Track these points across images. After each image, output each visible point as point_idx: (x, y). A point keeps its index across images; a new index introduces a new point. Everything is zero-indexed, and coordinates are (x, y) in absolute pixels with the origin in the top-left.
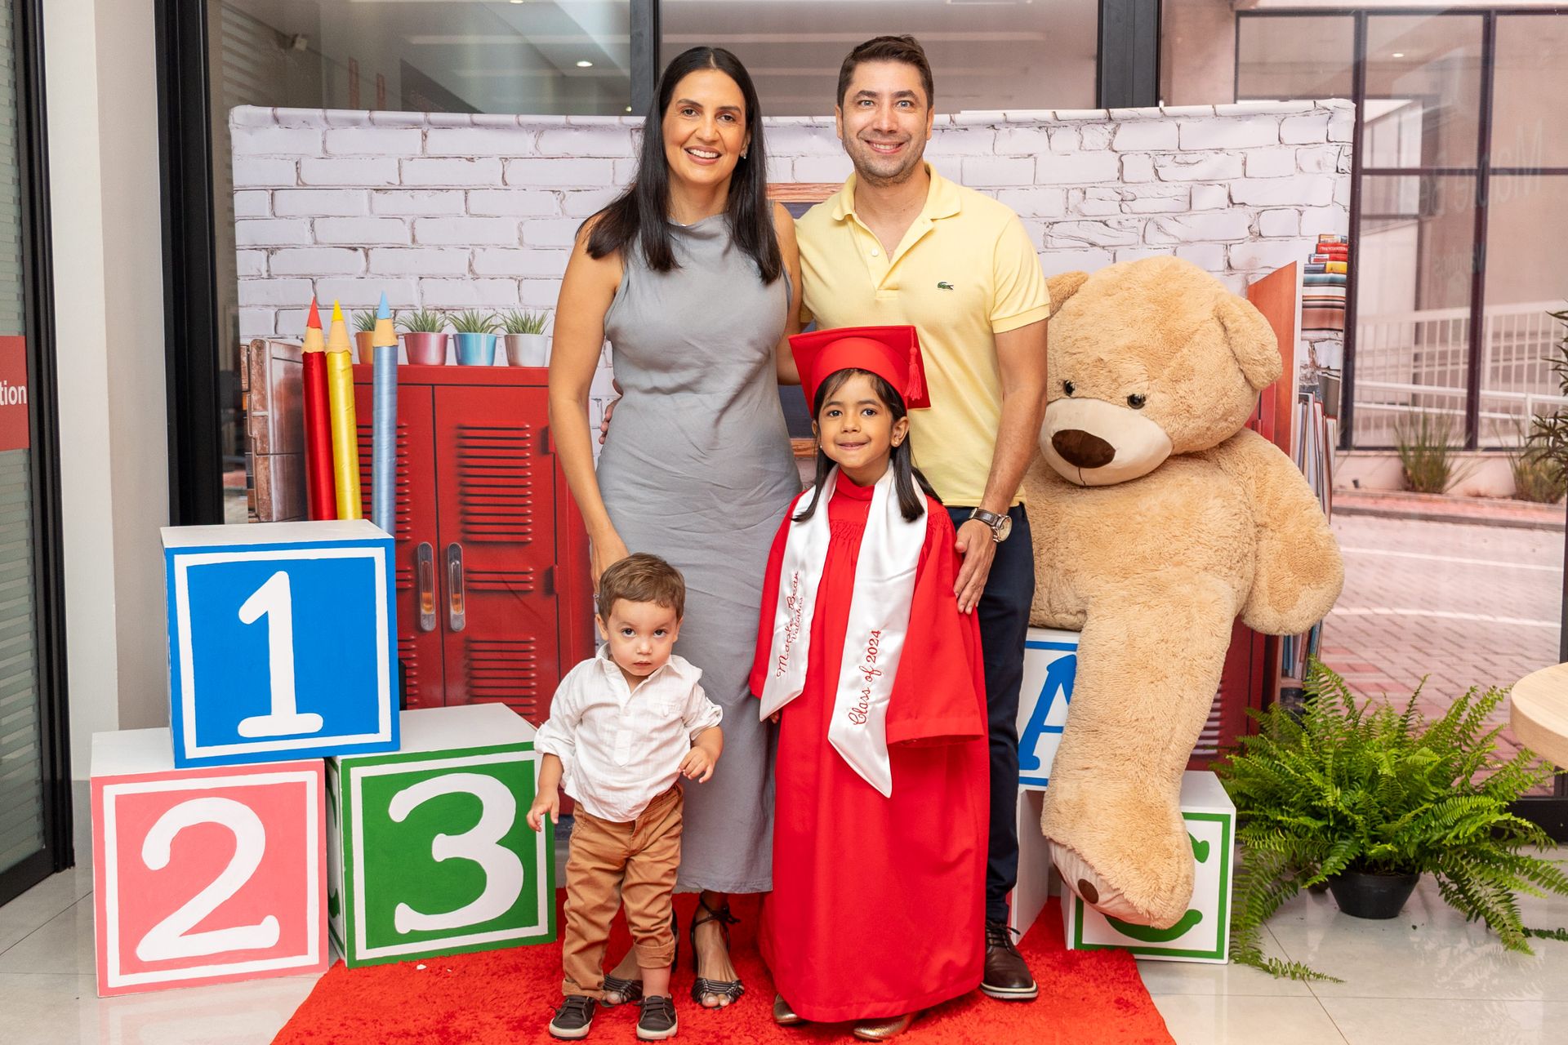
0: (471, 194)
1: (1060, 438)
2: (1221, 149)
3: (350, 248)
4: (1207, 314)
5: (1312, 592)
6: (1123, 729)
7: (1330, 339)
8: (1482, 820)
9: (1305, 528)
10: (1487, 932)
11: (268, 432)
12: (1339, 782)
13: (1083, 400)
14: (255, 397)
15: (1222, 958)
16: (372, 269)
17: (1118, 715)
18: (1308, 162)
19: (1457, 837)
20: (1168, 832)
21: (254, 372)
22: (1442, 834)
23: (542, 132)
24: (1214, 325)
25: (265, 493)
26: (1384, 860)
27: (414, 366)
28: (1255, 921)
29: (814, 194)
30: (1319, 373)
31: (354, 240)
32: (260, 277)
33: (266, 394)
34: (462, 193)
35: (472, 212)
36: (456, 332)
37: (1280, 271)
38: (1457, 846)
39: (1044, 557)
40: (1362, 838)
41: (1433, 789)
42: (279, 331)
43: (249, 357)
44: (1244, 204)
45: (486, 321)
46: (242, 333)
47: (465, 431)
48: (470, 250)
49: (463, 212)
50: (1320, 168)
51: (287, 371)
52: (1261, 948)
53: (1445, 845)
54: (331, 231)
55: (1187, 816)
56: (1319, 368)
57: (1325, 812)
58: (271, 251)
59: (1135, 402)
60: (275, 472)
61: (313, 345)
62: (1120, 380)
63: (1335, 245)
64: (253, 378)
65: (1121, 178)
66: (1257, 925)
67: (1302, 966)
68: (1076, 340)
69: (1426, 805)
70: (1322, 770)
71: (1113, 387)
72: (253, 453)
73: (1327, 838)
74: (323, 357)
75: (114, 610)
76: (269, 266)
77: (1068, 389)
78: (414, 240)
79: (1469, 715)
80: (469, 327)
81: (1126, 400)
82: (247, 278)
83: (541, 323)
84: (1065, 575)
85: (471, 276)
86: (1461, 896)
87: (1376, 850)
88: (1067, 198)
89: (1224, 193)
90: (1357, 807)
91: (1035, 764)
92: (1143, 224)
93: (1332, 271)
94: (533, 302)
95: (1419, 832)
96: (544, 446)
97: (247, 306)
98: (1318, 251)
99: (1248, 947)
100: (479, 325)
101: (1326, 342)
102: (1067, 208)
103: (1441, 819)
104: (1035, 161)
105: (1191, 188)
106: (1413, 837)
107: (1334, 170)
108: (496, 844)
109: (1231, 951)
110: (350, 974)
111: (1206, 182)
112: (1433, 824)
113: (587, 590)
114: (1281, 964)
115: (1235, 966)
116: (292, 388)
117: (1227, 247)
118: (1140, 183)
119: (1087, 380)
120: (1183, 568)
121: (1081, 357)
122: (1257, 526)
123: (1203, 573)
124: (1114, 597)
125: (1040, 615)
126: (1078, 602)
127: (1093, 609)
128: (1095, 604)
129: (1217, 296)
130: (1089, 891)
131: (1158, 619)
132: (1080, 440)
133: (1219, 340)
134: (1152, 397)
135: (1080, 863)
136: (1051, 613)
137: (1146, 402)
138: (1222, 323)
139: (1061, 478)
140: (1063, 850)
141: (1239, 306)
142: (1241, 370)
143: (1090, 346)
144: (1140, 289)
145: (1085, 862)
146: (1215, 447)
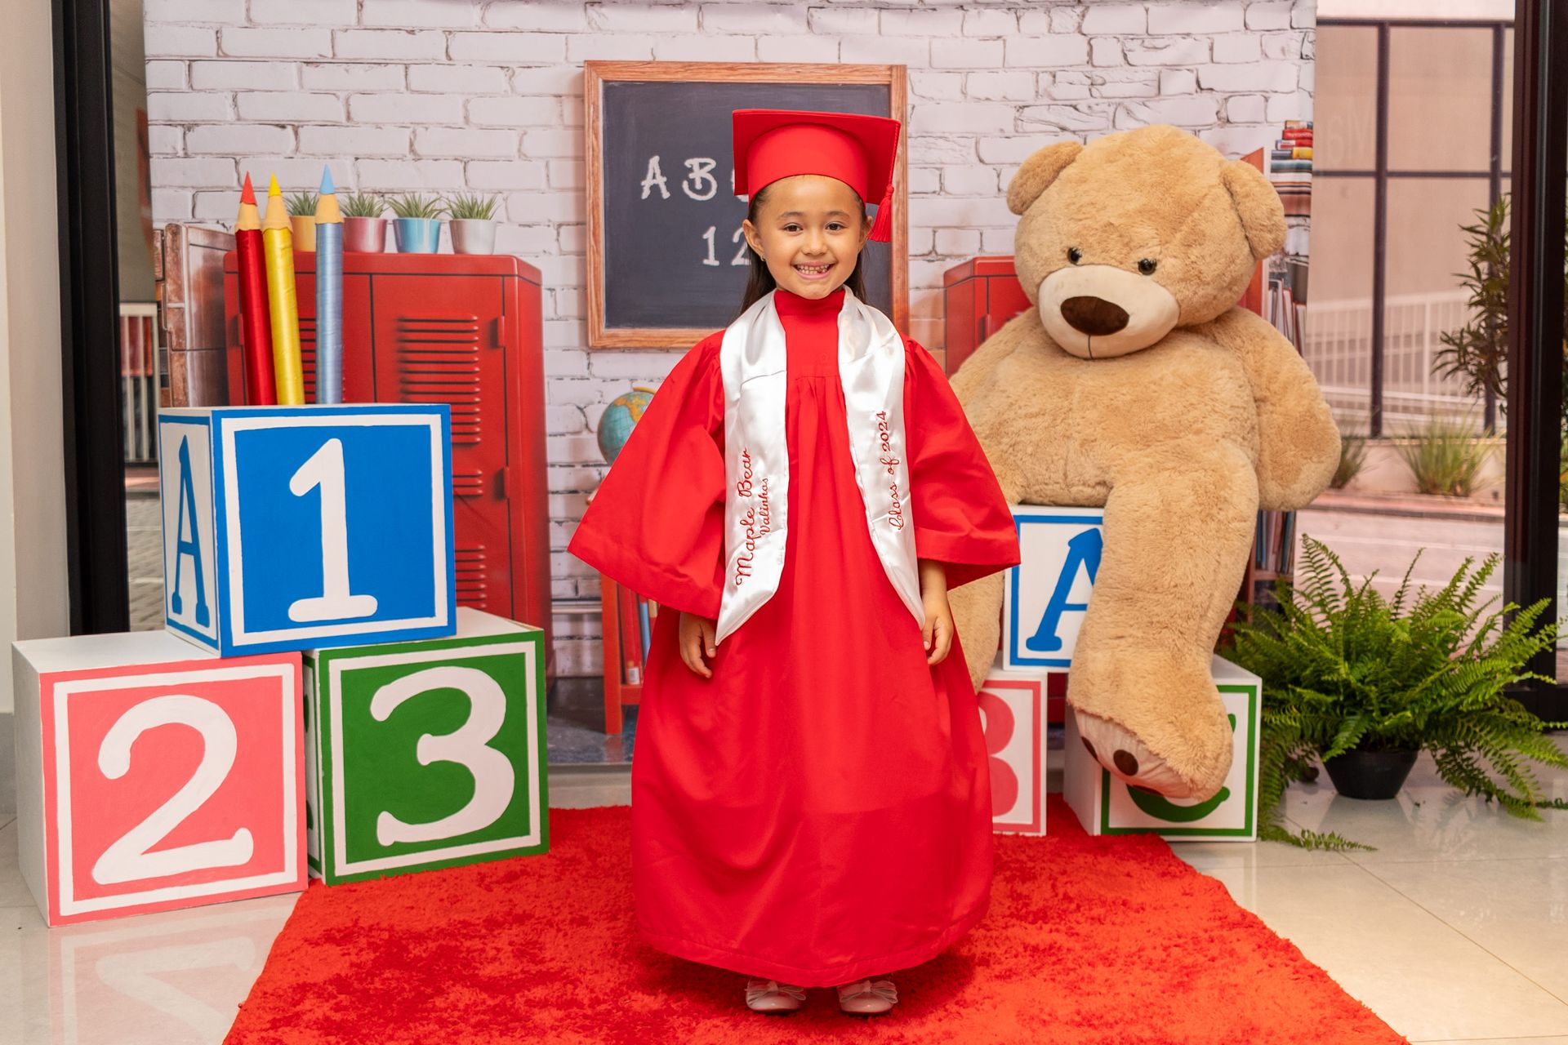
0: (412, 69)
1: (1071, 305)
2: (1188, 34)
3: (277, 125)
4: (1214, 179)
5: (1313, 466)
6: (1160, 596)
7: (1298, 225)
8: (1499, 682)
9: (1305, 402)
11: (184, 325)
12: (1347, 658)
13: (1093, 266)
14: (170, 287)
15: (1250, 834)
16: (302, 148)
17: (1155, 581)
18: (1273, 49)
19: (1472, 703)
20: (1210, 700)
21: (169, 259)
22: (1458, 700)
23: (489, 4)
24: (1221, 191)
25: (181, 392)
26: (1389, 735)
27: (350, 254)
28: (1273, 800)
29: (779, 75)
30: (1287, 260)
31: (282, 117)
32: (175, 155)
33: (182, 283)
34: (402, 68)
35: (413, 88)
36: (396, 217)
38: (1472, 711)
39: (1059, 428)
40: (1372, 711)
42: (196, 215)
43: (163, 243)
44: (1212, 89)
45: (429, 205)
46: (155, 217)
47: (407, 323)
48: (411, 130)
49: (403, 89)
50: (1284, 54)
51: (206, 259)
52: (1284, 824)
53: (1461, 712)
54: (253, 106)
56: (1286, 254)
57: (1334, 688)
58: (188, 127)
59: (1147, 267)
60: (192, 369)
61: (249, 224)
62: (1132, 244)
63: (1302, 131)
64: (168, 266)
65: (1090, 62)
66: (1276, 804)
67: (1337, 836)
68: (1081, 206)
69: (1437, 674)
71: (1125, 251)
72: (168, 348)
73: (1337, 716)
74: (259, 236)
76: (185, 144)
77: (1073, 257)
78: (349, 118)
79: (1471, 582)
80: (410, 211)
81: (1137, 266)
82: (161, 156)
83: (489, 207)
84: (1082, 445)
85: (410, 157)
87: (1389, 721)
88: (1037, 81)
89: (1192, 77)
90: (1367, 680)
91: (1056, 644)
92: (1112, 109)
93: (1299, 157)
94: (481, 185)
95: (1429, 702)
96: (493, 339)
97: (161, 187)
98: (1285, 137)
99: (1270, 825)
100: (422, 209)
101: (1295, 229)
102: (1037, 92)
103: (1451, 687)
104: (1004, 44)
105: (1160, 72)
106: (1424, 707)
107: (1299, 57)
108: (487, 744)
109: (1258, 830)
110: (330, 892)
111: (1175, 67)
112: (1444, 692)
113: (542, 493)
114: (1314, 835)
115: (1264, 843)
116: (212, 277)
117: (1196, 133)
118: (1109, 67)
119: (1096, 246)
120: (1203, 436)
121: (1088, 222)
122: (1256, 401)
123: (1222, 441)
124: (1140, 465)
125: (1054, 490)
126: (1099, 472)
127: (1118, 475)
128: (1118, 472)
129: (1221, 163)
130: (1127, 763)
131: (1191, 483)
132: (1093, 305)
133: (1227, 206)
134: (1163, 262)
135: (1119, 732)
136: (1067, 486)
137: (1158, 267)
138: (1228, 189)
139: (1060, 351)
140: (1097, 722)
141: (1247, 172)
142: (1247, 237)
143: (1097, 211)
144: (1145, 155)
145: (1127, 731)
146: (1211, 321)
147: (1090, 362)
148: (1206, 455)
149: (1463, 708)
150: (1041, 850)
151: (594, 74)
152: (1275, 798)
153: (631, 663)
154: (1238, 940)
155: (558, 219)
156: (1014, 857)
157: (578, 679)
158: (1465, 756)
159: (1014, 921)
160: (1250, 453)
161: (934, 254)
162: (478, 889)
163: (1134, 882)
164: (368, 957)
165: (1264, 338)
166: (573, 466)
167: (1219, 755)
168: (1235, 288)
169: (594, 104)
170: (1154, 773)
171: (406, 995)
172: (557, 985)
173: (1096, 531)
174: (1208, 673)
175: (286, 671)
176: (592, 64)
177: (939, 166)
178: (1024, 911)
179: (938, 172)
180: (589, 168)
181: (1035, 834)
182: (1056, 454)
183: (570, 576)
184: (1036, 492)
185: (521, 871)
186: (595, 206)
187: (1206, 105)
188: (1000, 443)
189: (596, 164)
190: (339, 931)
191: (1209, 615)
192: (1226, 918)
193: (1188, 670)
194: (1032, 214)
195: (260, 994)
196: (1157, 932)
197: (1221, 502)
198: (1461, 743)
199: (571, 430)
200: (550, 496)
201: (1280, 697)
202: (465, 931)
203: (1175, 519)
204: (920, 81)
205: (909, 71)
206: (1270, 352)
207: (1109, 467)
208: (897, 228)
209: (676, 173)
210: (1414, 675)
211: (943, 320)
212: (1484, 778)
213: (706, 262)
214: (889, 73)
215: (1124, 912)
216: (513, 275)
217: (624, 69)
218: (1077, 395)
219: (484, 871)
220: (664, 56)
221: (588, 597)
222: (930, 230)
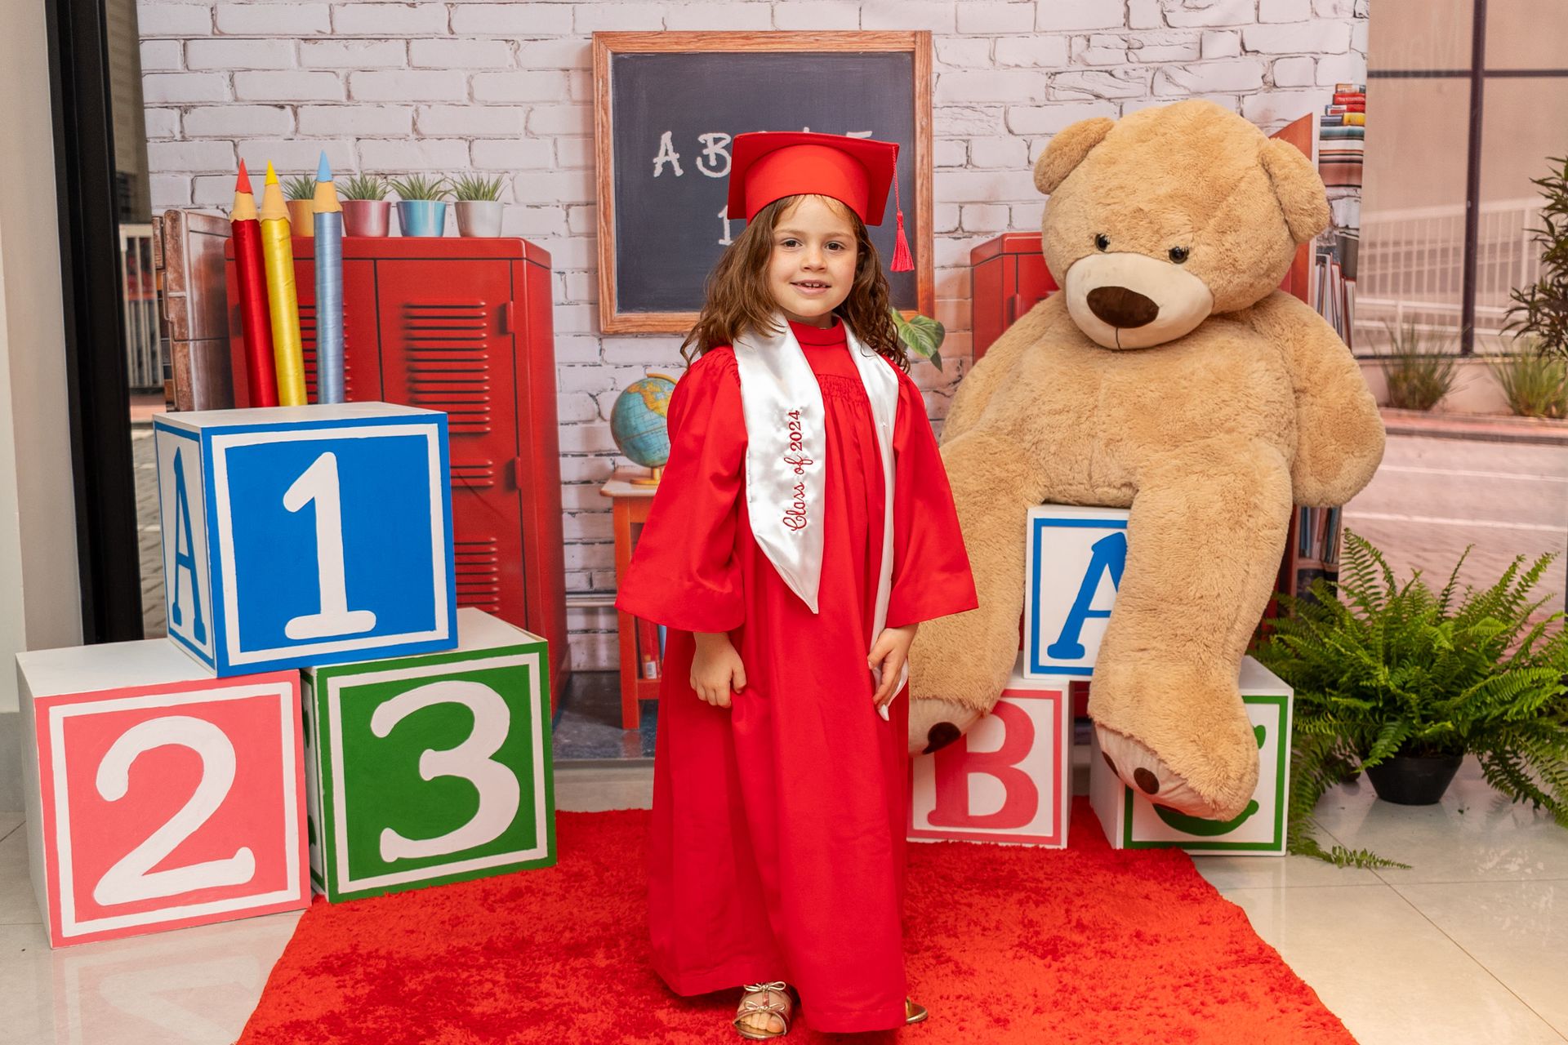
0: (414, 44)
1: (1097, 296)
3: (276, 106)
4: (1251, 160)
5: (1355, 460)
6: (1185, 608)
7: (1348, 196)
8: (1546, 692)
9: (1348, 393)
10: (1535, 812)
11: (187, 315)
12: (1387, 662)
13: (1122, 254)
14: (170, 275)
15: (1279, 848)
16: (301, 129)
17: (1180, 592)
18: (1323, 9)
19: (1518, 713)
20: (1235, 718)
21: (168, 246)
22: (1502, 709)
24: (1259, 173)
25: (185, 383)
26: (1432, 740)
27: (351, 238)
28: (1305, 810)
29: (797, 43)
30: (1337, 232)
31: (280, 97)
32: (173, 139)
33: (183, 271)
34: (403, 43)
35: (415, 63)
36: (400, 199)
37: (1295, 124)
38: (1518, 721)
39: (1083, 426)
40: (1413, 718)
41: (1488, 664)
42: (195, 201)
43: (164, 229)
44: (1257, 52)
45: (433, 186)
46: (153, 203)
47: (410, 310)
48: (414, 108)
49: (404, 64)
50: (1336, 13)
51: (206, 245)
52: (1315, 838)
54: (253, 86)
55: (1247, 700)
56: (1336, 227)
57: (1373, 693)
58: (185, 109)
59: (1178, 256)
60: (196, 360)
61: (245, 213)
62: (1162, 231)
63: (1354, 95)
64: (168, 254)
65: (1127, 24)
66: (1309, 814)
67: (1369, 854)
68: (1110, 190)
69: (1483, 682)
70: (1367, 648)
71: (1154, 239)
72: (170, 339)
73: (1375, 720)
74: (256, 226)
75: (18, 519)
76: (182, 126)
77: (1101, 243)
78: (349, 97)
79: (1520, 584)
80: (414, 193)
81: (1168, 254)
82: (158, 140)
83: (496, 187)
84: (1107, 445)
85: (415, 136)
86: (1503, 777)
87: (1429, 730)
88: (1070, 46)
89: (1236, 39)
90: (1408, 686)
91: (1079, 652)
92: (1150, 74)
93: (1350, 123)
94: (487, 163)
95: (1473, 709)
96: (502, 326)
97: (159, 172)
98: (1335, 102)
99: (1302, 837)
100: (426, 190)
101: (1344, 200)
102: (1070, 57)
103: (1496, 694)
104: (1036, 6)
105: (1202, 35)
106: (1468, 715)
107: (1352, 15)
108: (491, 758)
109: (1288, 843)
110: (333, 911)
111: (1218, 29)
112: (1489, 700)
113: (553, 484)
114: (1345, 853)
115: (1294, 857)
116: (212, 264)
117: (1240, 98)
118: (1147, 29)
119: (1125, 233)
120: (1235, 434)
121: (1116, 207)
122: (1295, 392)
123: (1256, 440)
124: (1167, 467)
125: (1079, 490)
126: (1124, 473)
127: (1144, 479)
128: (1145, 475)
129: (1260, 141)
130: (1147, 781)
131: (1219, 488)
132: (1121, 297)
133: (1265, 189)
134: (1196, 250)
135: (1139, 750)
136: (1092, 487)
137: (1190, 255)
138: (1267, 171)
139: (1089, 342)
140: (1118, 738)
141: (1286, 152)
142: (1286, 221)
143: (1127, 196)
144: (1177, 134)
145: (1148, 749)
146: (1249, 308)
147: (1118, 354)
148: (1236, 457)
149: (1507, 718)
150: (1060, 865)
151: (602, 46)
152: (1308, 808)
153: (648, 657)
154: (1252, 981)
155: (567, 199)
156: (1031, 874)
157: (593, 673)
158: (1511, 762)
159: (1022, 952)
160: (1286, 450)
161: (960, 231)
162: (480, 909)
163: (1151, 906)
164: (363, 990)
165: (1305, 325)
166: (586, 456)
167: (1243, 775)
168: (1274, 275)
169: (603, 77)
170: (1176, 792)
171: (397, 1036)
172: (550, 1026)
173: (1121, 535)
174: (1235, 686)
175: (284, 690)
176: (600, 36)
177: (965, 138)
178: (1034, 939)
179: (965, 145)
180: (599, 145)
181: (1056, 847)
182: (1080, 455)
183: (584, 569)
184: (1060, 492)
185: (526, 887)
186: (605, 185)
187: (1250, 72)
188: (1022, 440)
189: (606, 141)
190: (338, 958)
191: (1236, 627)
192: (1243, 951)
193: (1213, 685)
194: (1060, 196)
195: (252, 1034)
196: (1170, 968)
197: (1251, 508)
198: (1508, 748)
199: (584, 419)
200: (563, 486)
201: (1316, 701)
202: (463, 960)
203: (1202, 527)
204: (946, 48)
205: (933, 37)
206: (1311, 341)
207: (1135, 468)
208: (922, 204)
209: (689, 149)
210: (1458, 682)
211: (970, 300)
212: (1532, 785)
213: (721, 242)
214: (913, 39)
215: (1136, 945)
216: (522, 259)
217: (635, 40)
218: (1103, 391)
219: (488, 887)
220: (674, 26)
221: (602, 589)
222: (957, 206)
